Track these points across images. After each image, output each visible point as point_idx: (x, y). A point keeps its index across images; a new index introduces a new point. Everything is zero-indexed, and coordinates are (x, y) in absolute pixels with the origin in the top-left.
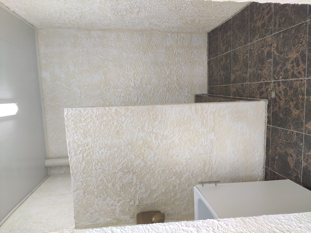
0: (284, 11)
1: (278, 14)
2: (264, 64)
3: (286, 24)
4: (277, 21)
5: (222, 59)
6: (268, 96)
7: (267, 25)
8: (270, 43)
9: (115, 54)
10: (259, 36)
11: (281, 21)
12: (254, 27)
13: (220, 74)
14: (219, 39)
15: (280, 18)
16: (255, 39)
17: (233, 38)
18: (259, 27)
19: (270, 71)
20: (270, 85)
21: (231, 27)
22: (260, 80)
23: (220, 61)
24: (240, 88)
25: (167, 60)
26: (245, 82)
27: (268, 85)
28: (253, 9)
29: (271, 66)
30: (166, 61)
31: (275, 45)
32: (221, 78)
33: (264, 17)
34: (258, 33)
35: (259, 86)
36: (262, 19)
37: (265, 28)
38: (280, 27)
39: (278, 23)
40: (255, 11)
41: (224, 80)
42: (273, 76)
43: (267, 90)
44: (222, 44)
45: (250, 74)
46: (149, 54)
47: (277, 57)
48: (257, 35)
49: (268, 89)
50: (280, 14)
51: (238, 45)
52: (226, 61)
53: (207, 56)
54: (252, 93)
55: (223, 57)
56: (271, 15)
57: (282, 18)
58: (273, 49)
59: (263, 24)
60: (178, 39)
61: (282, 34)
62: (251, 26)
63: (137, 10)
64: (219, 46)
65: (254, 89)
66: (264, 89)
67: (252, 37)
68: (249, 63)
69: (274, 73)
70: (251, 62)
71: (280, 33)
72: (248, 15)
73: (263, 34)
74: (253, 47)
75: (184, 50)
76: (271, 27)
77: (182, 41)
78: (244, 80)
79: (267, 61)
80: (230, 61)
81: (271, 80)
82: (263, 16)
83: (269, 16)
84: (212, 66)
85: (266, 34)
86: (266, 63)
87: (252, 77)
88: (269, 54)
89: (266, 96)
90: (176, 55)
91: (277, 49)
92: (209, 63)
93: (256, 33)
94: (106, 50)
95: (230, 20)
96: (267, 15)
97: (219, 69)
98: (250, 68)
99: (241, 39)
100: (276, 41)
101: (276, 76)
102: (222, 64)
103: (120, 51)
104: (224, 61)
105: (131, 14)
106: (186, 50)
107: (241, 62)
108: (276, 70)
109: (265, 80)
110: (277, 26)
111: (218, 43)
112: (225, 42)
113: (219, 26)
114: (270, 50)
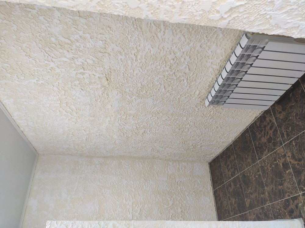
0: (288, 121)
1: (282, 126)
2: (283, 177)
3: (295, 132)
4: (283, 132)
5: (230, 185)
6: (300, 213)
7: (274, 138)
8: (283, 154)
9: (114, 181)
10: (268, 151)
11: (288, 130)
12: (259, 144)
13: (231, 203)
14: (222, 165)
15: (286, 129)
16: (264, 155)
17: (238, 161)
18: (265, 143)
19: (293, 183)
20: (300, 199)
21: (233, 151)
22: (284, 197)
23: (227, 188)
24: (260, 213)
25: (170, 189)
26: (265, 204)
27: (296, 199)
28: (254, 129)
29: (292, 177)
30: (168, 190)
31: (289, 154)
32: (233, 207)
33: (268, 133)
34: (266, 148)
35: (285, 204)
36: (266, 135)
37: (273, 141)
38: (289, 136)
39: (285, 133)
40: (256, 130)
41: (237, 209)
42: (299, 187)
43: (297, 206)
44: (227, 170)
45: (269, 193)
46: (151, 182)
47: (296, 165)
48: (265, 150)
49: (298, 204)
50: (285, 125)
51: (245, 166)
52: (235, 186)
53: (212, 186)
54: (279, 216)
55: (231, 183)
56: (275, 129)
57: (289, 128)
58: (288, 159)
59: (268, 139)
60: (180, 168)
61: (294, 142)
62: (255, 145)
63: (142, 131)
64: (224, 173)
65: (279, 209)
66: (292, 206)
67: (260, 155)
68: (264, 181)
69: (299, 184)
70: (267, 179)
71: (291, 142)
72: (250, 136)
73: (271, 148)
74: (265, 163)
75: (186, 179)
76: (280, 139)
77: (184, 170)
78: (263, 201)
79: (286, 173)
80: (240, 185)
81: (299, 193)
82: (266, 131)
83: (273, 130)
84: (219, 195)
85: (275, 147)
86: (285, 175)
87: (273, 196)
88: (286, 166)
89: (298, 213)
90: (178, 184)
91: (293, 157)
92: (215, 193)
93: (263, 149)
94: (105, 176)
95: (231, 145)
96: (271, 130)
97: (229, 197)
98: (267, 186)
99: (247, 159)
100: (289, 150)
101: (302, 186)
102: (231, 191)
103: (120, 178)
104: (233, 187)
105: (136, 135)
106: (188, 179)
107: (254, 182)
108: (300, 180)
109: (290, 194)
110: (285, 136)
111: (222, 170)
112: (230, 166)
113: (220, 154)
114: (285, 161)
